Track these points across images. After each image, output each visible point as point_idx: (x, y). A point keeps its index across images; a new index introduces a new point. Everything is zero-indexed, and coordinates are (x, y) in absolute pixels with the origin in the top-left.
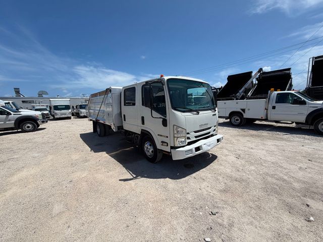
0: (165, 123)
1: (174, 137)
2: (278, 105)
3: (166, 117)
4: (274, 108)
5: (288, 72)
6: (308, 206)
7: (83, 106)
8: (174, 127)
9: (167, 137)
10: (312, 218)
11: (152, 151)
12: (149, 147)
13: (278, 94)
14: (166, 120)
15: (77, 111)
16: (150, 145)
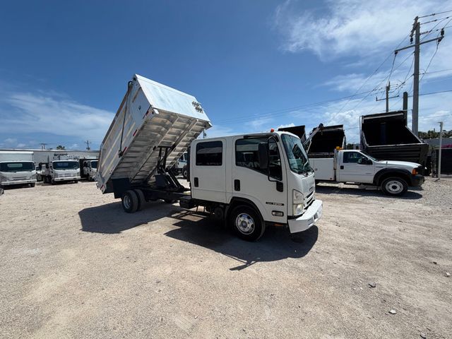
0: (280, 187)
1: (293, 204)
2: (345, 165)
3: (281, 179)
4: (342, 168)
5: (340, 129)
6: (435, 263)
7: (59, 164)
8: (293, 192)
9: (283, 205)
10: (448, 274)
11: (252, 226)
12: (247, 220)
13: (345, 153)
14: (282, 184)
15: (47, 174)
16: (249, 218)
